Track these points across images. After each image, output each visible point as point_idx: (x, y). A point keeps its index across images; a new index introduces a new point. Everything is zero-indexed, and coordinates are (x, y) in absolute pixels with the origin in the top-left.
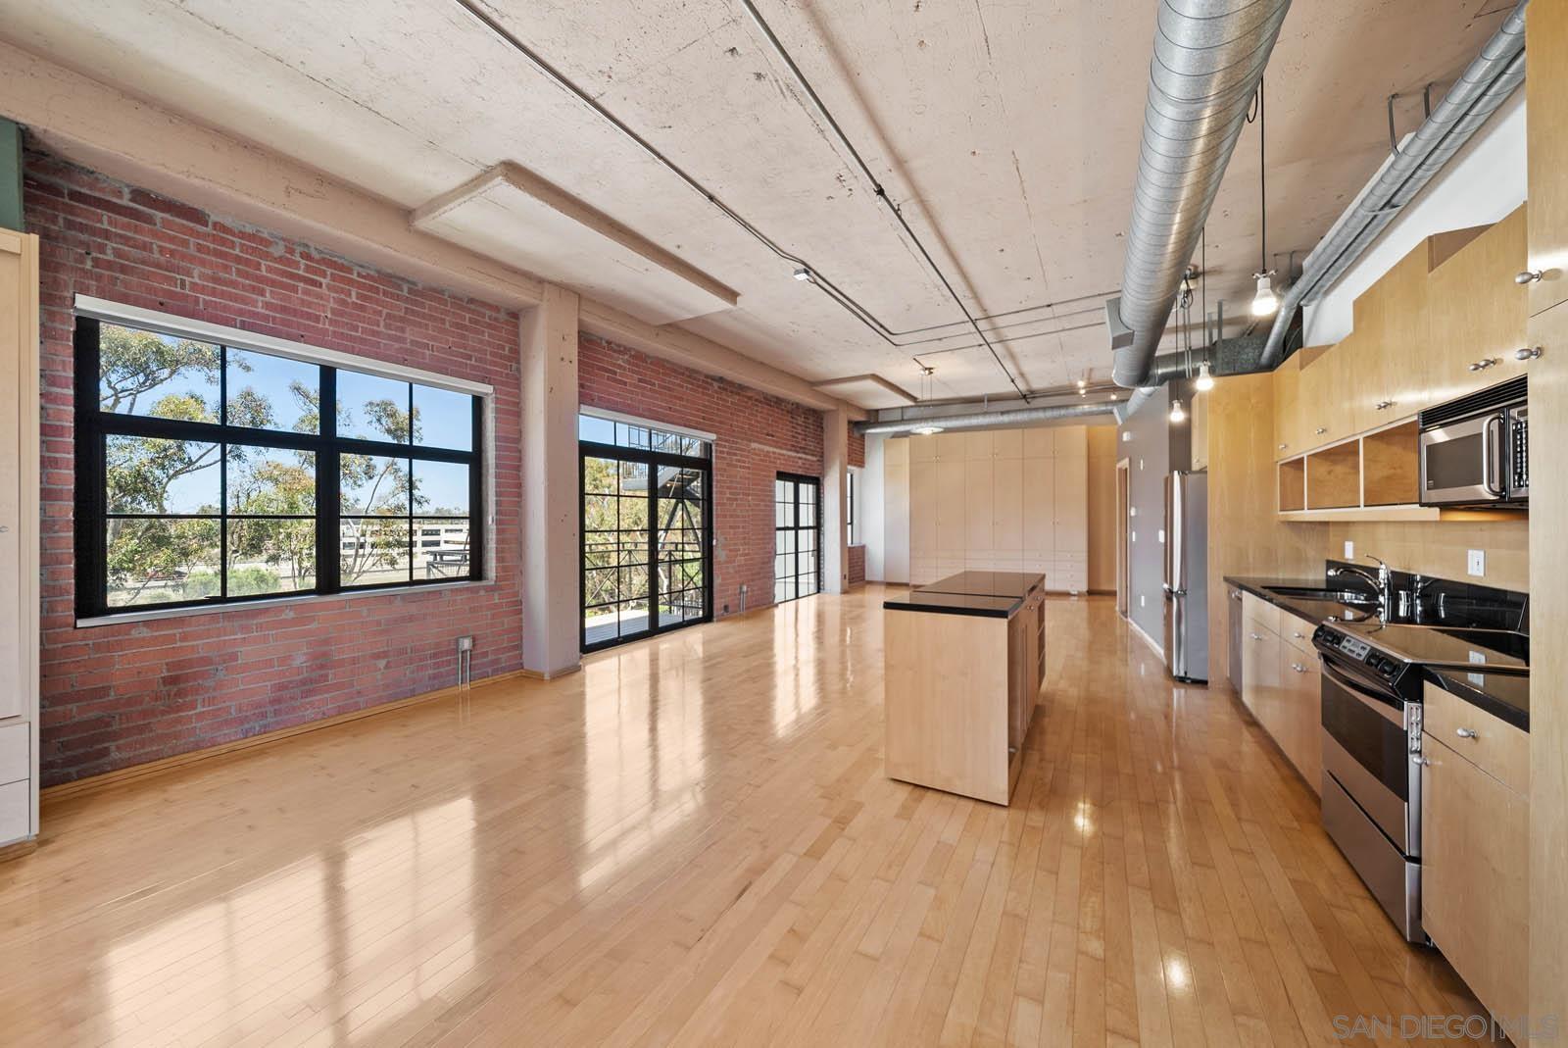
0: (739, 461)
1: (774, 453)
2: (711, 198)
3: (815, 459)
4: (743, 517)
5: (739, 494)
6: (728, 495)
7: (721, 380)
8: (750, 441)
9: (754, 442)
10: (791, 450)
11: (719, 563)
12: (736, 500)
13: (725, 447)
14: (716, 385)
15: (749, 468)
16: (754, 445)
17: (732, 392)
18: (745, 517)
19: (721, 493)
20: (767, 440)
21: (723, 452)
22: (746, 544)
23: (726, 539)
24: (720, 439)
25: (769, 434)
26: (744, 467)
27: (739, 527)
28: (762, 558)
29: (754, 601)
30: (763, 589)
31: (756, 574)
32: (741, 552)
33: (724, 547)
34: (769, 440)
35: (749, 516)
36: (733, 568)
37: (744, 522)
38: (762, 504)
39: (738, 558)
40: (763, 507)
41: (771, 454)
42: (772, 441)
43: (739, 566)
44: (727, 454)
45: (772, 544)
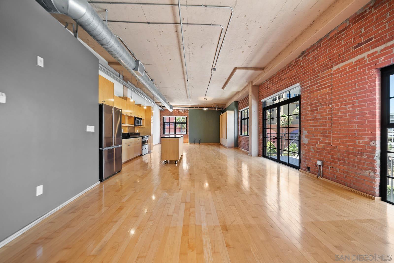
1: (368, 56)
2: (210, 82)
4: (322, 119)
5: (319, 106)
6: (310, 109)
7: (304, 53)
8: (332, 67)
9: (338, 64)
11: (304, 144)
12: (316, 110)
13: (308, 84)
14: (301, 58)
15: (330, 86)
16: (335, 68)
17: (312, 52)
18: (326, 119)
19: (305, 109)
20: (357, 51)
21: (307, 87)
22: (326, 136)
23: (308, 132)
24: (304, 82)
25: (360, 44)
26: (325, 88)
27: (319, 126)
28: (347, 149)
29: (334, 177)
30: (348, 173)
31: (339, 159)
32: (321, 141)
33: (307, 136)
34: (362, 49)
35: (330, 118)
36: (314, 149)
37: (324, 122)
38: (347, 106)
39: (318, 144)
40: (351, 109)
41: (366, 58)
42: (366, 46)
43: (319, 149)
44: (309, 87)
45: (367, 140)
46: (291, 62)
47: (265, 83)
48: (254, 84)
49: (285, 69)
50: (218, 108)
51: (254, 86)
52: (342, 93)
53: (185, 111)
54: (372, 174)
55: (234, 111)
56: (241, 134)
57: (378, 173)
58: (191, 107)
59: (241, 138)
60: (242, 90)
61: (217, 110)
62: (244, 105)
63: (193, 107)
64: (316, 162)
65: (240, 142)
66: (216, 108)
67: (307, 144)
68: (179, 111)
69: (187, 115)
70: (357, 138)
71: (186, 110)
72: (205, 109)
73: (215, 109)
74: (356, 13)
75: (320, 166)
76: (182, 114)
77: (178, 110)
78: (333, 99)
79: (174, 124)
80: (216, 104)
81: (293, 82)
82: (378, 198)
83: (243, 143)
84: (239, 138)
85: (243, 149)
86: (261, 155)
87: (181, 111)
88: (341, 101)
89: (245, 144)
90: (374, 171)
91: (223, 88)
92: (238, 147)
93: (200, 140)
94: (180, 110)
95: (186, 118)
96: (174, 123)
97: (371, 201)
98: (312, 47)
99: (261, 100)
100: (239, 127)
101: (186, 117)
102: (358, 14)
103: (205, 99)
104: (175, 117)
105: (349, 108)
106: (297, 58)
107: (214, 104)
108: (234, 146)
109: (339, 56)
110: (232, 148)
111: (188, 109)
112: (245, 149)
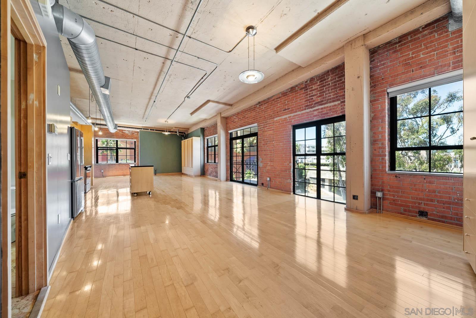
0: (268, 128)
1: (289, 117)
2: (179, 107)
3: (336, 103)
4: (270, 150)
5: (268, 142)
6: (263, 143)
7: (259, 103)
8: (274, 118)
9: (277, 117)
10: (305, 109)
11: (260, 167)
12: (267, 144)
13: (262, 125)
14: (258, 106)
15: (273, 130)
16: (275, 119)
17: (264, 104)
18: (271, 150)
19: (260, 143)
20: (284, 113)
21: (261, 128)
22: (272, 161)
23: (262, 159)
24: (260, 124)
25: (285, 110)
26: (271, 130)
27: (268, 155)
28: (281, 169)
29: (275, 186)
30: (281, 183)
31: (277, 175)
32: (269, 165)
33: (262, 162)
34: (286, 112)
35: (273, 150)
36: (265, 170)
37: (270, 152)
38: (281, 144)
39: (268, 167)
40: (282, 145)
41: (288, 118)
42: (288, 111)
43: (268, 170)
44: (263, 127)
45: (288, 163)
46: (252, 106)
47: (232, 117)
48: (222, 116)
49: (248, 110)
50: (179, 132)
51: (222, 117)
52: (278, 136)
53: (133, 133)
54: (290, 181)
55: (200, 138)
56: (208, 162)
57: (292, 180)
58: (143, 129)
59: (208, 165)
60: (210, 119)
61: (179, 134)
62: (211, 133)
63: (147, 129)
64: (267, 179)
65: (206, 170)
66: (178, 133)
67: (262, 167)
68: (124, 132)
69: (136, 138)
70: (285, 162)
71: (135, 131)
72: (167, 133)
73: (176, 133)
74: (284, 91)
75: (269, 181)
76: (129, 136)
77: (122, 130)
78: (275, 138)
79: (115, 150)
80: (178, 128)
81: (253, 122)
82: (292, 193)
83: (211, 171)
84: (205, 166)
85: (210, 176)
86: (229, 180)
87: (127, 132)
88: (278, 140)
89: (212, 171)
90: (291, 179)
91: (192, 114)
92: (204, 175)
93: (156, 170)
94: (125, 130)
95: (135, 142)
96: (115, 148)
97: (290, 195)
98: (264, 101)
99: (228, 131)
100: (206, 154)
101: (135, 140)
102: (285, 92)
103: (166, 122)
104: (117, 139)
105: (282, 144)
106: (255, 105)
107: (175, 127)
108: (200, 174)
109: (277, 113)
110: (198, 176)
111: (138, 130)
112: (213, 177)
